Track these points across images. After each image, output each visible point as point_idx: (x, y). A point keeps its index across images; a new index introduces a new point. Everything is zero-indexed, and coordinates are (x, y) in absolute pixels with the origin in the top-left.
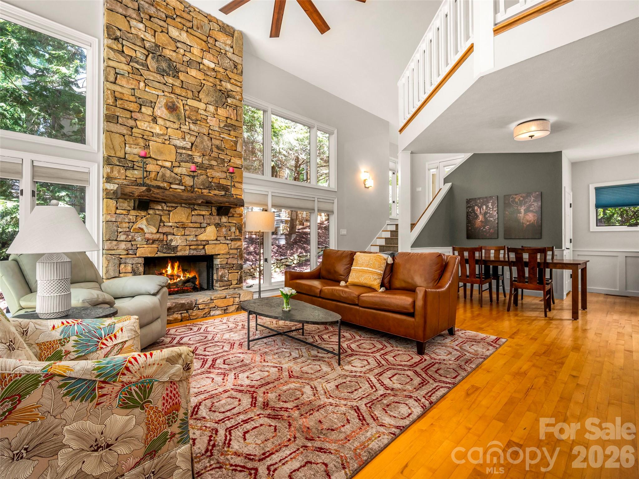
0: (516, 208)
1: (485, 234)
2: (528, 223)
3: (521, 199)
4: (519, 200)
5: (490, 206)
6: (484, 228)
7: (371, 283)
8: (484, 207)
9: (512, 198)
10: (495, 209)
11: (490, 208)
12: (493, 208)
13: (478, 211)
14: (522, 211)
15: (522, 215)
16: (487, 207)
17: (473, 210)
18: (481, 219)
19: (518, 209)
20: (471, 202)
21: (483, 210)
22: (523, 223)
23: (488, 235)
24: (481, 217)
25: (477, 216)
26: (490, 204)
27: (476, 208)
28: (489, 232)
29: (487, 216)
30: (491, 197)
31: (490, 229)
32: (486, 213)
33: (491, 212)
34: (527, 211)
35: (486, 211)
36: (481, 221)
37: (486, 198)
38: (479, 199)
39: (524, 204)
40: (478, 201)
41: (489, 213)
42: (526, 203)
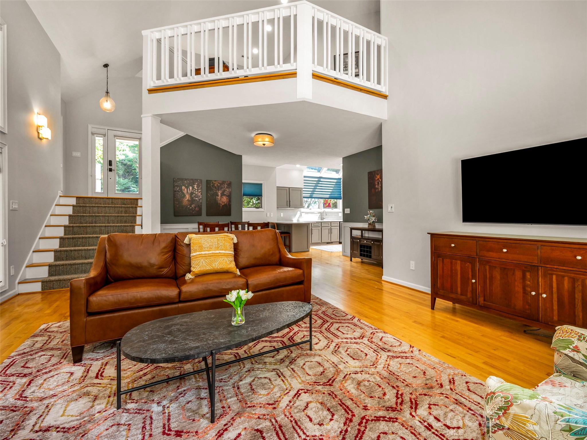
0: (215, 191)
1: (191, 211)
2: (223, 204)
3: (219, 185)
4: (217, 185)
5: (195, 187)
6: (191, 206)
7: (228, 267)
8: (191, 188)
9: (213, 183)
10: (199, 191)
11: (196, 189)
12: (198, 190)
13: (185, 190)
14: (219, 194)
15: (219, 197)
16: (193, 188)
17: (181, 189)
18: (187, 198)
19: (216, 192)
20: (179, 181)
21: (189, 190)
22: (220, 204)
23: (194, 213)
24: (188, 197)
25: (185, 196)
26: (196, 186)
27: (183, 187)
28: (195, 210)
29: (193, 196)
30: (197, 180)
31: (195, 208)
32: (192, 193)
33: (196, 193)
34: (223, 194)
35: (192, 191)
36: (188, 200)
37: (192, 179)
38: (186, 179)
39: (221, 189)
40: (185, 182)
41: (195, 193)
42: (222, 188)
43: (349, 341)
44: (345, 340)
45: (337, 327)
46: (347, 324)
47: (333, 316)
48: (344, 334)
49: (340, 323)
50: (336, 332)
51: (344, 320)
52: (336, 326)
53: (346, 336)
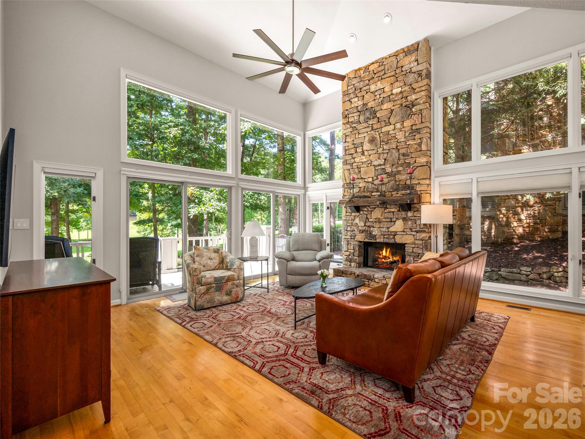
43: (268, 339)
44: (271, 339)
45: (280, 350)
46: (270, 355)
47: (288, 365)
48: (273, 345)
49: (277, 356)
50: (281, 345)
51: (273, 361)
52: (282, 352)
53: (271, 343)
